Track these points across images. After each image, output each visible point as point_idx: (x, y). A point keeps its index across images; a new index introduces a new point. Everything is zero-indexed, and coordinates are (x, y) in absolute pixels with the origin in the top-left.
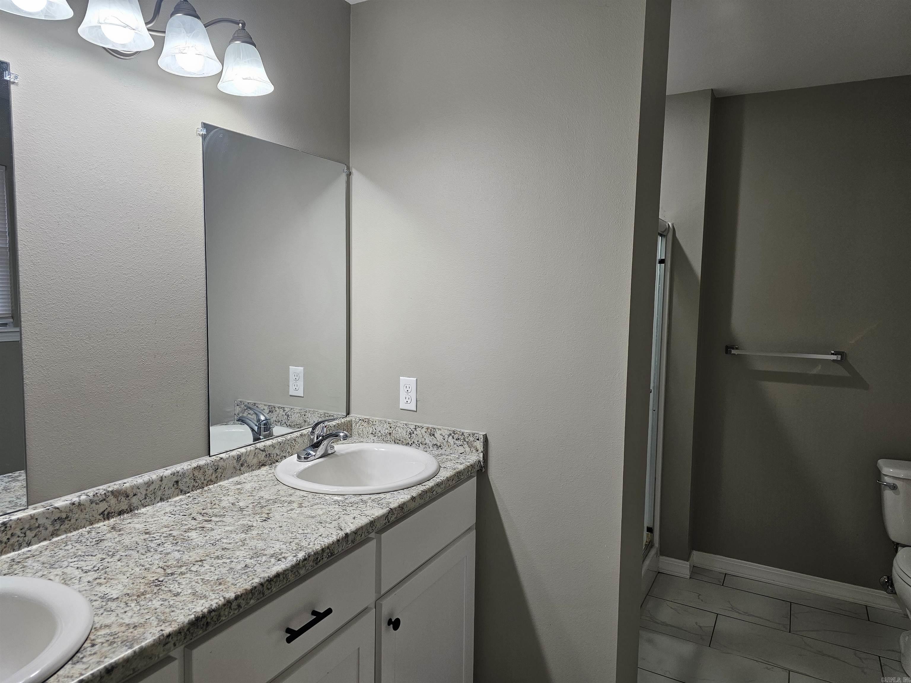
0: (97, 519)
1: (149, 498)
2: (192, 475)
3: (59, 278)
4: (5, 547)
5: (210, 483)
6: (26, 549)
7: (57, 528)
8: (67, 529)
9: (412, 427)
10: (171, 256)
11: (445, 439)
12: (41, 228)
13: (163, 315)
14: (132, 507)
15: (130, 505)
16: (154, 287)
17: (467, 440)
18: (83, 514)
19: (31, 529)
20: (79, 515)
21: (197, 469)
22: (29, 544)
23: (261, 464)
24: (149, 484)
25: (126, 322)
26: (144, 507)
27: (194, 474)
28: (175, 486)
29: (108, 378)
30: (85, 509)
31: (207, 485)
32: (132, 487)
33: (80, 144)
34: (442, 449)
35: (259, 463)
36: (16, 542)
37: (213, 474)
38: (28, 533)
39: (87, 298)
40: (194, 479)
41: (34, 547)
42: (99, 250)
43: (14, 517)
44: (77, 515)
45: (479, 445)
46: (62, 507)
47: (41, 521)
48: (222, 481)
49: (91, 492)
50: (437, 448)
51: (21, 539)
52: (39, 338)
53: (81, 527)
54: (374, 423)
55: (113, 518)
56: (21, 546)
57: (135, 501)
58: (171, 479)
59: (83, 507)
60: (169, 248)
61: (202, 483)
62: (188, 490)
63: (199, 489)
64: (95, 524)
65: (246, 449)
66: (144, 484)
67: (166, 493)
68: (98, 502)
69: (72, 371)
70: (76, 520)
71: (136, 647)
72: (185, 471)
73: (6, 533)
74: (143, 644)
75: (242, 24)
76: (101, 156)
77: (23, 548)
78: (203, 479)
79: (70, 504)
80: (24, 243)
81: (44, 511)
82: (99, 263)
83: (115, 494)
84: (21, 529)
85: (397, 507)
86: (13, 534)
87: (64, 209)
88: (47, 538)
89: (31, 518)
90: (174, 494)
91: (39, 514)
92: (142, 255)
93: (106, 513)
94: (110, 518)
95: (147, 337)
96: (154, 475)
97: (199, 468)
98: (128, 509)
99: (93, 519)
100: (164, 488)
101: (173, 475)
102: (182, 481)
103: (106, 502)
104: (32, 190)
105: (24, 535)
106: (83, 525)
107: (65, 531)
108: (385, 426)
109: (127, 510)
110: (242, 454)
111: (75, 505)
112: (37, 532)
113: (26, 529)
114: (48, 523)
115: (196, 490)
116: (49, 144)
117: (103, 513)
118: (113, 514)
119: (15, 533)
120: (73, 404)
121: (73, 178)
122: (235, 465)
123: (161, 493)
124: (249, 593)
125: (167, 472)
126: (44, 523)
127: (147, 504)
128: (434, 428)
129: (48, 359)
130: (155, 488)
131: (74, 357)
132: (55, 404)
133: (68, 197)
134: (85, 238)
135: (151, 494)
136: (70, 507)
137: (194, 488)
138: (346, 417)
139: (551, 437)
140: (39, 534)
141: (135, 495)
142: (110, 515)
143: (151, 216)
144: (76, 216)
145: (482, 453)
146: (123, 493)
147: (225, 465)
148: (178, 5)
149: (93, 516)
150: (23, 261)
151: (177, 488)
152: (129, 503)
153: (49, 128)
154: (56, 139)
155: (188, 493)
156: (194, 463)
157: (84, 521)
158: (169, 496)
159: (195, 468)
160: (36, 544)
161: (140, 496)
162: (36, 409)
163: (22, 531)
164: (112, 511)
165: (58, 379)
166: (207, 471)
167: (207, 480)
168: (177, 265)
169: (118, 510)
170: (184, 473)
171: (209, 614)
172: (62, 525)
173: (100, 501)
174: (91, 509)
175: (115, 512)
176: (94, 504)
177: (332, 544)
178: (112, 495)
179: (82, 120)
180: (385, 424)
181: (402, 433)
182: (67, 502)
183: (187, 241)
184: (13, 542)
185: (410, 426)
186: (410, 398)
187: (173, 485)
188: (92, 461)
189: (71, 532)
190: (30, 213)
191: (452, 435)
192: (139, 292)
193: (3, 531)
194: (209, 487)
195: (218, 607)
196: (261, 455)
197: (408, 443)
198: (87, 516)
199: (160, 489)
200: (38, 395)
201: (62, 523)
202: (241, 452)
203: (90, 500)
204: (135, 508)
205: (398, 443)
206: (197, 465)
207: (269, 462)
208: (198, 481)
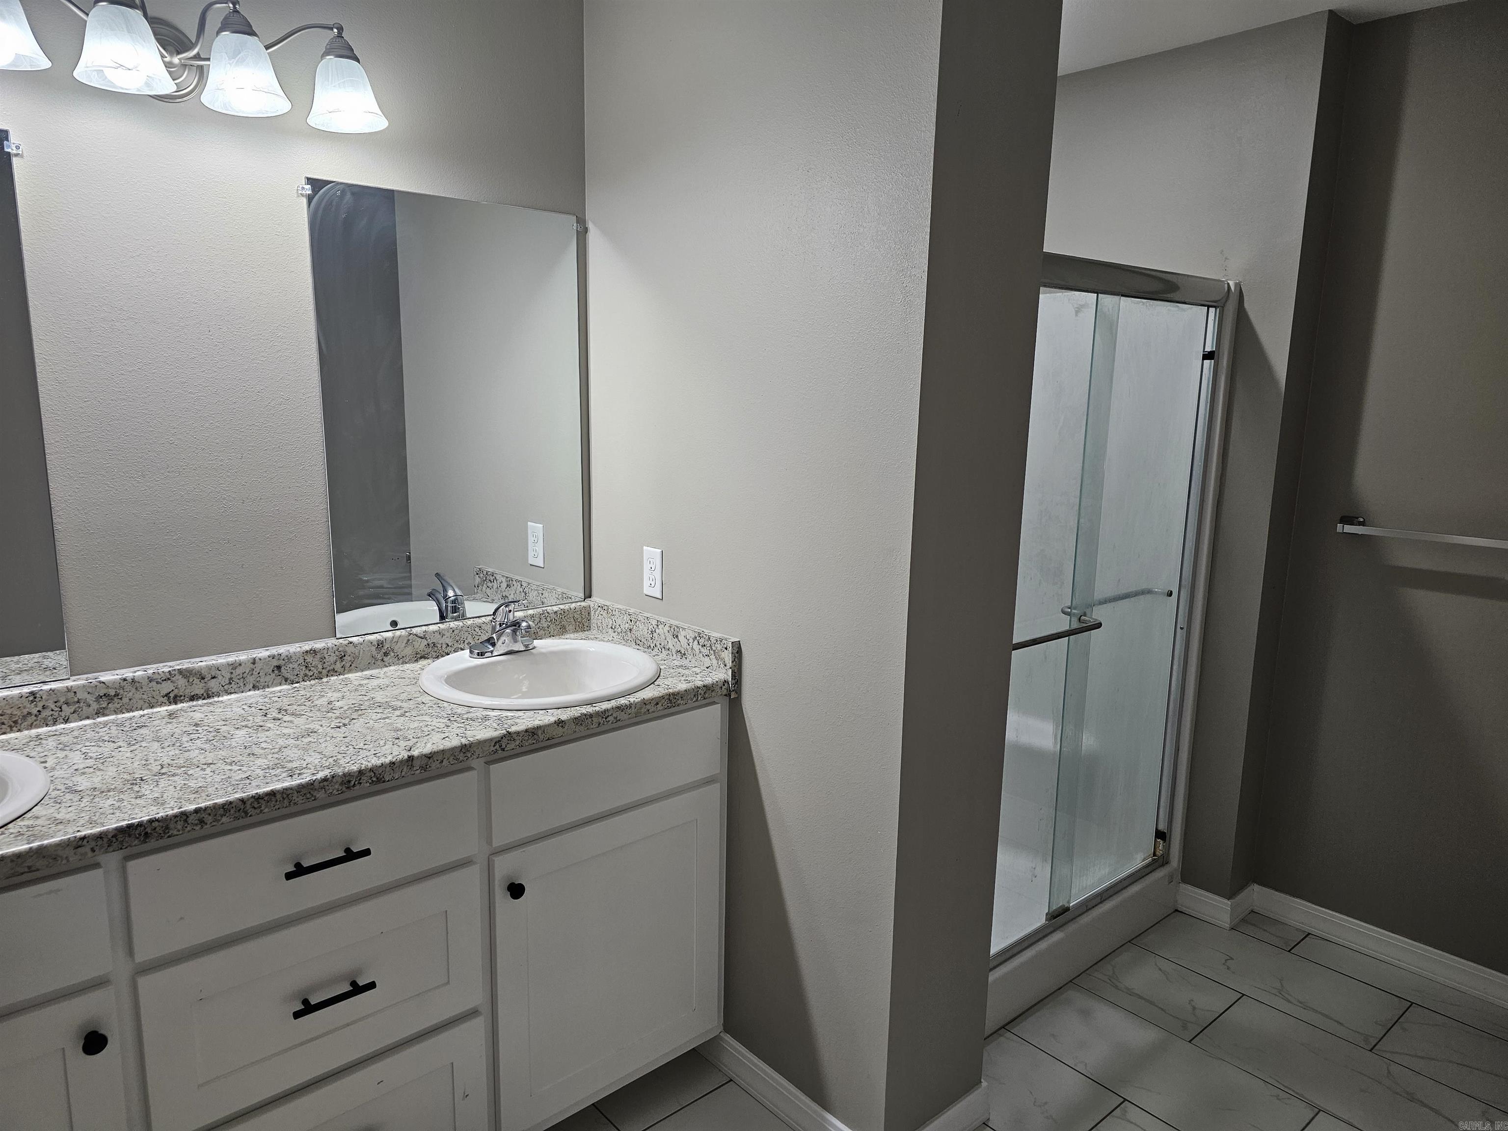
0: (159, 701)
1: (235, 684)
2: (303, 660)
3: (96, 400)
4: (35, 721)
5: (332, 673)
6: (62, 726)
7: (104, 706)
8: (118, 709)
9: (654, 623)
10: (263, 367)
11: (690, 644)
12: (66, 337)
13: (253, 446)
14: (210, 693)
15: (207, 690)
16: (237, 409)
17: (713, 648)
18: (138, 693)
19: (68, 703)
20: (134, 694)
21: (310, 653)
22: (66, 721)
23: (419, 656)
24: (234, 666)
25: (197, 456)
26: (228, 694)
27: (306, 660)
28: (276, 672)
29: (174, 527)
30: (142, 688)
31: (327, 675)
32: (209, 668)
33: (115, 224)
34: (686, 658)
35: (417, 654)
36: (49, 716)
37: (338, 663)
38: (64, 707)
39: (136, 425)
40: (306, 666)
41: (72, 725)
42: (150, 362)
43: (46, 687)
44: (129, 693)
45: (728, 656)
46: (110, 681)
47: (80, 695)
48: (352, 673)
49: (151, 669)
50: (681, 657)
51: (56, 714)
52: (72, 475)
53: (137, 709)
54: (614, 613)
55: (183, 703)
56: (56, 721)
57: (213, 685)
58: (269, 662)
59: (138, 685)
60: (258, 356)
61: (319, 672)
62: (297, 680)
63: (314, 679)
64: (156, 707)
65: (393, 634)
66: (227, 665)
67: (262, 680)
68: (159, 680)
69: (121, 517)
70: (130, 700)
71: (35, 844)
72: (290, 655)
73: (36, 704)
74: (46, 842)
75: (337, 29)
76: (148, 238)
77: (59, 724)
78: (320, 667)
79: (120, 679)
80: (44, 356)
81: (85, 684)
82: (152, 380)
83: (185, 674)
84: (56, 702)
85: (523, 731)
86: (44, 707)
87: (97, 311)
88: (91, 717)
89: (67, 690)
90: (274, 682)
91: (78, 687)
92: (216, 367)
93: (172, 695)
94: (179, 702)
95: (229, 476)
96: (243, 656)
97: (313, 652)
98: (205, 694)
99: (153, 701)
100: (259, 673)
101: (271, 658)
102: (287, 667)
103: (171, 682)
104: (51, 290)
105: (60, 710)
106: (139, 707)
107: (115, 711)
108: (625, 618)
109: (203, 695)
110: (386, 640)
111: (127, 682)
112: (75, 708)
113: (61, 702)
114: (91, 699)
115: (310, 681)
116: (70, 229)
117: (167, 695)
118: (182, 698)
119: (48, 706)
120: (124, 558)
121: (107, 271)
122: (374, 653)
123: (254, 679)
124: (220, 808)
125: (262, 653)
126: (86, 699)
127: (233, 691)
128: (678, 627)
129: (86, 500)
130: (245, 672)
131: (122, 499)
132: (100, 556)
133: (101, 295)
134: (130, 347)
135: (239, 679)
136: (120, 683)
137: (306, 678)
138: (584, 600)
139: (816, 654)
140: (80, 710)
141: (214, 678)
142: (178, 698)
143: (228, 313)
144: (114, 319)
145: (731, 670)
146: (196, 674)
147: (357, 651)
148: (226, 18)
149: (154, 698)
150: (44, 379)
151: (280, 675)
152: (205, 686)
153: (69, 208)
154: (80, 222)
155: (297, 683)
156: (307, 646)
157: (141, 702)
158: (266, 684)
159: (307, 652)
160: (75, 721)
161: (222, 680)
162: (74, 561)
163: (56, 704)
164: (182, 694)
165: (101, 526)
166: (327, 657)
167: (328, 669)
168: (272, 379)
169: (189, 694)
170: (289, 656)
171: (149, 823)
172: (110, 703)
173: (163, 680)
174: (150, 688)
175: (184, 696)
176: (154, 684)
177: (380, 767)
178: (181, 674)
179: (115, 193)
180: (625, 615)
181: (642, 630)
182: (118, 676)
183: (287, 346)
184: (46, 715)
185: (651, 621)
186: (654, 579)
187: (273, 671)
188: (156, 630)
189: (123, 713)
190: (50, 319)
191: (698, 638)
192: (213, 416)
193: (32, 702)
194: (331, 678)
195: (164, 817)
196: (419, 644)
197: (650, 646)
198: (145, 697)
199: (252, 674)
200: (76, 544)
201: (110, 701)
202: (384, 637)
203: (149, 678)
204: (215, 693)
205: (638, 644)
206: (310, 648)
207: (434, 654)
208: (312, 669)
